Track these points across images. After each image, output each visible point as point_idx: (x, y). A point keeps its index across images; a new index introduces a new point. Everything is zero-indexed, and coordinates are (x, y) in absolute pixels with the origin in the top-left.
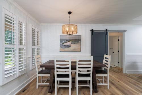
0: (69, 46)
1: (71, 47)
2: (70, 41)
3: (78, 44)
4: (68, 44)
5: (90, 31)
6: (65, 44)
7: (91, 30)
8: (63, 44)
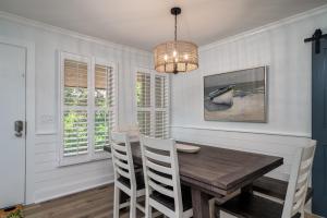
0: (228, 105)
1: (233, 108)
2: (229, 90)
3: (255, 96)
4: (225, 97)
5: (306, 40)
6: (215, 100)
7: (310, 36)
8: (212, 99)
